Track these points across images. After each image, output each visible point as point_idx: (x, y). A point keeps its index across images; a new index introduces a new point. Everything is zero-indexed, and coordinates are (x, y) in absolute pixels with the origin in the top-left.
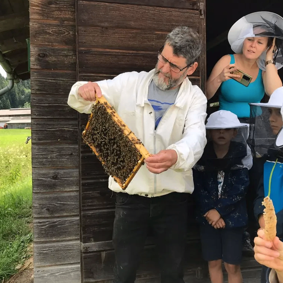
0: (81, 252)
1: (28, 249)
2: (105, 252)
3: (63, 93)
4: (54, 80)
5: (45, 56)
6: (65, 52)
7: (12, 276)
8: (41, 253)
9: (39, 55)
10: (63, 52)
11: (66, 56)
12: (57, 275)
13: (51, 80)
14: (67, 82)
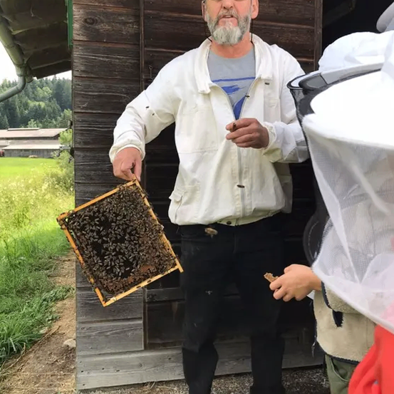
0: (144, 302)
1: (54, 309)
2: (177, 303)
3: (118, 77)
4: (107, 57)
5: (94, 22)
6: (123, 18)
7: (36, 342)
8: (86, 304)
9: (85, 21)
10: (120, 18)
11: (125, 23)
12: (108, 334)
13: (103, 57)
14: (126, 62)
